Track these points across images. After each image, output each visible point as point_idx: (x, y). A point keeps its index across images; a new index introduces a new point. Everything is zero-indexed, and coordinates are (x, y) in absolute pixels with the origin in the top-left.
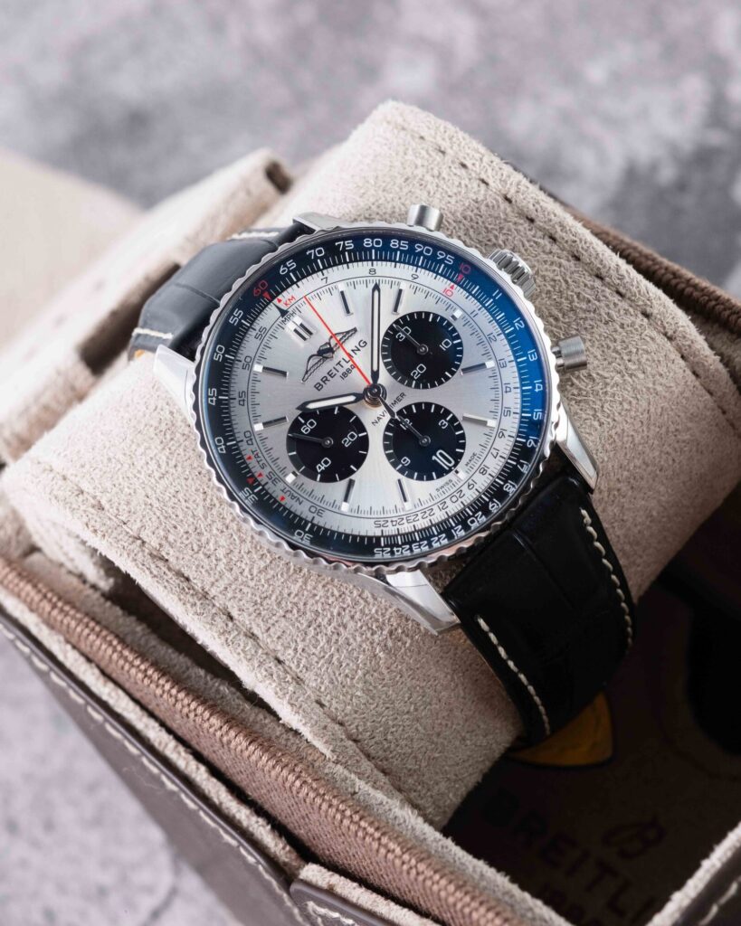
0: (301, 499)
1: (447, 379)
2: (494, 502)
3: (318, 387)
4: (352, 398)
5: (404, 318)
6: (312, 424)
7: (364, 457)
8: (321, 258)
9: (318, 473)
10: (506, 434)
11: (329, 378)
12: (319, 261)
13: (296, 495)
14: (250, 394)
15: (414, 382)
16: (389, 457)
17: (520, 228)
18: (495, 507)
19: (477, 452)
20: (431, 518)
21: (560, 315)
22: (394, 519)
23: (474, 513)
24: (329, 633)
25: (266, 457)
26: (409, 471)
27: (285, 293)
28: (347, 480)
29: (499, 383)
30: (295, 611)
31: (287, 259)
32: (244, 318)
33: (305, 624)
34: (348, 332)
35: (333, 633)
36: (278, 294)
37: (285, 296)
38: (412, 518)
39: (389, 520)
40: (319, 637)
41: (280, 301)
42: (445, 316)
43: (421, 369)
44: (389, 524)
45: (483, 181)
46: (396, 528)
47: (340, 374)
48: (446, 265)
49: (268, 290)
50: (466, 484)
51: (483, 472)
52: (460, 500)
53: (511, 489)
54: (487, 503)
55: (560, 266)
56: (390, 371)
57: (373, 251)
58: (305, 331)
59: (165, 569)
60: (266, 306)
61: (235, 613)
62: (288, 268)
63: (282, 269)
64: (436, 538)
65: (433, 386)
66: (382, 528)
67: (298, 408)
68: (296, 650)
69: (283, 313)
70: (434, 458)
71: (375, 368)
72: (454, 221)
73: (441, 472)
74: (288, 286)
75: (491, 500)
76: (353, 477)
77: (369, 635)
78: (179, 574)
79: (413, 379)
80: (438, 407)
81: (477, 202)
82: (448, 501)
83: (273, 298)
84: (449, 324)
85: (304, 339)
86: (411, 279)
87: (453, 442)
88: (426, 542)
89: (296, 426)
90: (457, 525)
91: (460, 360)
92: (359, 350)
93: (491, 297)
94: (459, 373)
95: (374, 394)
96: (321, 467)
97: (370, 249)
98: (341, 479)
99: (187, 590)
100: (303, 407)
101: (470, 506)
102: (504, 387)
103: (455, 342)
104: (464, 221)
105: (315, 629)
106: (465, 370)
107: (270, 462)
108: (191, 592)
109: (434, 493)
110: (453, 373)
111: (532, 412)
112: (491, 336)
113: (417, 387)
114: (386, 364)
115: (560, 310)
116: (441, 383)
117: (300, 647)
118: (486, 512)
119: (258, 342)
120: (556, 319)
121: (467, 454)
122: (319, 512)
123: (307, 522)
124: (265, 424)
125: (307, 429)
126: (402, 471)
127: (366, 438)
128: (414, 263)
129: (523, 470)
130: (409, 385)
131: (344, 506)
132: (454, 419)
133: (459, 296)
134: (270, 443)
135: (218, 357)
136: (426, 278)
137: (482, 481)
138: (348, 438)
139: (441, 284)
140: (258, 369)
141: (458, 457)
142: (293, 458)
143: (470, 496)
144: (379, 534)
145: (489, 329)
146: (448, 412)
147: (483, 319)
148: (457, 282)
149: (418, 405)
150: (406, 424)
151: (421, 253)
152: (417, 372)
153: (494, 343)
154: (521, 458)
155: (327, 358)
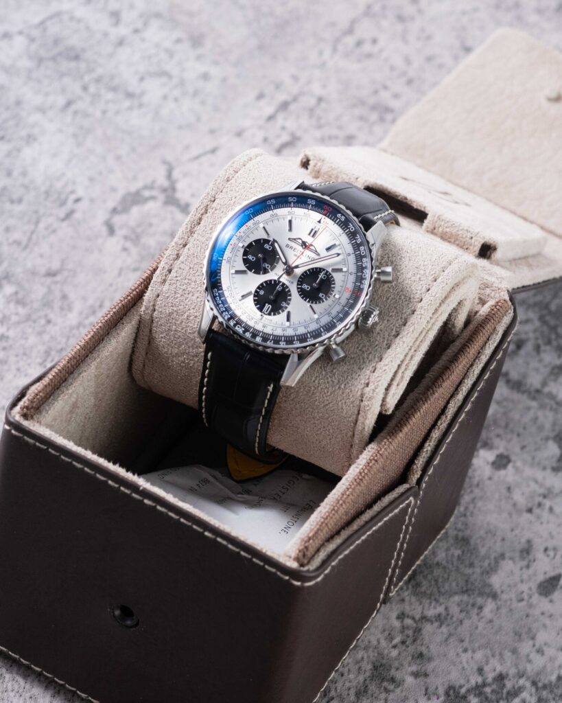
0: (232, 252)
1: (305, 300)
3: (287, 246)
4: (284, 261)
5: (330, 274)
6: (270, 248)
7: (259, 274)
8: (350, 231)
9: (247, 256)
10: (285, 332)
11: (293, 249)
12: (348, 230)
13: (234, 249)
14: (277, 217)
16: (262, 284)
17: (400, 321)
18: (248, 335)
19: (273, 322)
20: (237, 309)
22: (232, 294)
23: (243, 327)
25: (249, 232)
26: (257, 294)
28: (246, 269)
29: (308, 323)
31: (345, 216)
32: (312, 205)
33: (189, 278)
34: (316, 251)
36: (328, 217)
37: (328, 220)
38: (235, 301)
39: (232, 292)
40: (185, 285)
41: (325, 218)
42: (334, 291)
43: (308, 288)
44: (230, 292)
45: (421, 300)
46: (229, 295)
47: (295, 253)
48: (360, 286)
49: (328, 212)
50: (256, 321)
51: (264, 326)
52: (248, 320)
53: (258, 340)
54: (249, 331)
55: (383, 342)
56: (303, 274)
57: (359, 252)
58: (313, 233)
59: (201, 213)
60: (321, 213)
61: (187, 247)
62: (341, 218)
63: (339, 215)
64: (227, 314)
65: (300, 295)
66: (227, 290)
67: (274, 239)
68: (176, 277)
69: (319, 222)
70: (267, 304)
71: (299, 266)
72: (398, 292)
73: (261, 309)
74: (333, 220)
75: (251, 333)
76: (249, 272)
77: (193, 307)
78: (200, 219)
79: (301, 285)
80: (290, 300)
81: (409, 299)
82: (247, 314)
83: (325, 215)
84: (331, 294)
85: (309, 234)
86: (350, 272)
87: (276, 310)
88: (224, 310)
89: (266, 241)
90: (235, 321)
91: (316, 303)
92: (309, 258)
93: (349, 309)
94: (309, 305)
95: (289, 271)
96: (250, 257)
98: (246, 267)
99: (193, 224)
100: (275, 241)
101: (246, 325)
102: (307, 325)
103: (324, 299)
104: (399, 296)
106: (311, 306)
107: (247, 234)
108: (193, 226)
109: (249, 308)
110: (309, 302)
111: (297, 340)
112: (330, 314)
113: (298, 288)
114: (306, 272)
115: (362, 348)
116: (302, 298)
117: (178, 278)
118: (244, 332)
119: (303, 214)
120: (358, 348)
121: (272, 317)
122: (228, 261)
123: (222, 258)
124: (264, 228)
125: (267, 246)
126: (256, 291)
127: (268, 272)
128: (358, 271)
129: (268, 342)
130: (298, 285)
131: (233, 271)
132: (286, 308)
133: (347, 295)
134: (255, 232)
135: (290, 199)
136: (352, 278)
137: (259, 327)
138: (267, 265)
139: (350, 286)
140: (289, 218)
141: (269, 314)
142: (251, 244)
143: (251, 323)
144: (224, 289)
145: (334, 312)
146: (288, 304)
147: (338, 308)
148: (353, 292)
149: (289, 291)
150: (279, 288)
151: (363, 273)
152: (305, 287)
153: (327, 316)
154: (274, 340)
155: (302, 246)
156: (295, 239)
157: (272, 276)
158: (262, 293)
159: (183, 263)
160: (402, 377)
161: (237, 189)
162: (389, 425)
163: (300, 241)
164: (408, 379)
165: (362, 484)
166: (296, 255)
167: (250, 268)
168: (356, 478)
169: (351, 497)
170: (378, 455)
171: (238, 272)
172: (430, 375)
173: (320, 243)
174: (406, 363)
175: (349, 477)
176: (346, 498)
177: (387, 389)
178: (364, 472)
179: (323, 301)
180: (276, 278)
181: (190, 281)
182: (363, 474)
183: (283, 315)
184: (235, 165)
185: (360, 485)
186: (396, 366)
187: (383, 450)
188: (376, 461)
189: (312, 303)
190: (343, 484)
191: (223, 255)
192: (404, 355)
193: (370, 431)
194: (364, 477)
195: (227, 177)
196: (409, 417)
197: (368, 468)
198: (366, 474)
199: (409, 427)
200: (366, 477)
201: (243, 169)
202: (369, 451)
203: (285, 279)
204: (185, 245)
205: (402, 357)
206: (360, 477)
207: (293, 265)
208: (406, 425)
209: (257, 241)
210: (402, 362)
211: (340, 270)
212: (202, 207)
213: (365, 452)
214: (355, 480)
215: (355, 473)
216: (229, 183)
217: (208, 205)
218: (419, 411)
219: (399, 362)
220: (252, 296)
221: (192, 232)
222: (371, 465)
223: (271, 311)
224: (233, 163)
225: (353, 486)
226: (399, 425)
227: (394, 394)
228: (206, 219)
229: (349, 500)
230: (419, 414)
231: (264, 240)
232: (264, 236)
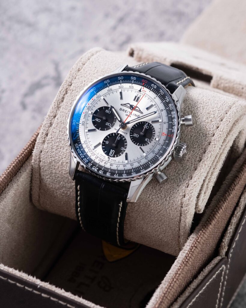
0: (85, 118)
1: (136, 144)
2: (102, 171)
3: (121, 109)
4: (119, 119)
5: (151, 125)
6: (109, 112)
7: (104, 130)
8: (161, 94)
9: (95, 119)
10: (125, 167)
11: (124, 111)
12: (160, 94)
13: (86, 116)
14: (112, 91)
15: (132, 135)
16: (107, 137)
17: (201, 150)
18: (101, 172)
19: (116, 161)
20: (92, 156)
21: (176, 172)
22: (88, 145)
23: (97, 167)
24: (60, 145)
25: (94, 103)
26: (104, 144)
27: (146, 89)
28: (95, 128)
29: (140, 159)
30: (62, 133)
31: (156, 85)
32: (134, 81)
33: (60, 138)
34: (140, 111)
35: (60, 146)
36: (145, 87)
37: (145, 89)
38: (90, 150)
39: (87, 144)
40: (58, 143)
41: (143, 88)
42: (155, 136)
43: (137, 136)
44: (86, 145)
45: (214, 135)
46: (86, 147)
47: (127, 114)
48: (172, 130)
49: (145, 83)
50: (105, 162)
51: (111, 165)
52: (100, 162)
53: (108, 175)
54: (101, 169)
55: (191, 166)
56: (133, 127)
57: (168, 108)
58: (137, 99)
59: (63, 94)
60: (140, 85)
61: (57, 117)
62: (154, 86)
63: (153, 85)
64: (86, 159)
65: (133, 141)
66: (84, 143)
67: (111, 106)
68: (51, 138)
69: (140, 91)
70: (111, 150)
71: (130, 122)
72: (198, 131)
73: (107, 154)
74: (149, 89)
75: (103, 170)
76: (97, 130)
77: (64, 157)
78: (63, 98)
79: (133, 134)
80: (126, 145)
81: (206, 135)
82: (99, 158)
83: (143, 86)
84: (153, 138)
85: (134, 100)
86: (164, 122)
87: (117, 153)
88: (84, 157)
89: (107, 108)
90: (92, 164)
91: (144, 145)
92: (136, 116)
93: (166, 147)
94: (139, 147)
95: (124, 126)
96: (97, 120)
97: (169, 107)
98: (95, 127)
99: (59, 102)
100: (112, 107)
101: (99, 165)
102: (139, 161)
103: (149, 142)
104: (198, 134)
105: (59, 141)
106: (140, 148)
107: (93, 105)
108: (59, 103)
109: (100, 154)
110: (139, 145)
111: (134, 172)
112: (154, 152)
113: (131, 137)
114: (135, 125)
115: (178, 171)
116: (134, 143)
117: (53, 139)
118: (98, 170)
119: (129, 87)
120: (175, 172)
121: (115, 158)
122: (83, 124)
123: (79, 122)
124: (104, 99)
125: (107, 111)
126: (103, 142)
127: (110, 128)
128: (169, 121)
129: (115, 176)
130: (130, 134)
131: (87, 131)
132: (124, 151)
133: (164, 138)
134: (99, 103)
135: (119, 78)
136: (166, 126)
137: (108, 166)
138: (108, 124)
139: (165, 131)
140: (120, 91)
141: (114, 157)
142: (97, 111)
143: (102, 164)
144: (82, 143)
145: (156, 150)
146: (126, 148)
147: (159, 147)
148: (168, 135)
149: (125, 139)
150: (118, 138)
151: (172, 121)
152: (135, 135)
153: (152, 153)
154: (118, 173)
155: (130, 108)
156: (125, 104)
157: (112, 131)
158: (107, 142)
159: (54, 128)
160: (207, 188)
161: (85, 75)
162: (202, 220)
163: (129, 105)
164: (211, 188)
165: (188, 265)
166: (127, 115)
167: (98, 127)
168: (184, 261)
169: (182, 275)
170: (197, 243)
171: (89, 131)
172: (226, 182)
173: (142, 105)
174: (208, 177)
175: (179, 260)
176: (178, 277)
177: (198, 197)
178: (188, 256)
179: (148, 144)
180: (115, 131)
181: (60, 140)
182: (188, 258)
183: (123, 156)
184: (83, 60)
185: (187, 266)
186: (202, 181)
187: (200, 239)
188: (196, 247)
189: (141, 146)
190: (176, 266)
191: (79, 120)
192: (206, 173)
193: (190, 226)
194: (189, 260)
195: (78, 68)
196: (215, 214)
197: (191, 253)
198: (190, 257)
199: (216, 220)
200: (191, 260)
201: (88, 62)
202: (191, 240)
203: (121, 132)
204: (55, 117)
205: (205, 175)
206: (186, 260)
207: (126, 122)
208: (213, 219)
209: (101, 109)
210: (206, 177)
211: (158, 121)
212: (63, 90)
213: (188, 241)
214: (183, 262)
215: (183, 257)
216: (79, 72)
217: (67, 89)
218: (221, 208)
219: (203, 178)
220: (101, 145)
221: (58, 107)
222: (192, 250)
223: (114, 154)
224: (82, 59)
225: (182, 267)
226: (209, 220)
227: (203, 200)
228: (67, 97)
229: (180, 277)
230: (221, 210)
231: (105, 107)
232: (104, 104)
